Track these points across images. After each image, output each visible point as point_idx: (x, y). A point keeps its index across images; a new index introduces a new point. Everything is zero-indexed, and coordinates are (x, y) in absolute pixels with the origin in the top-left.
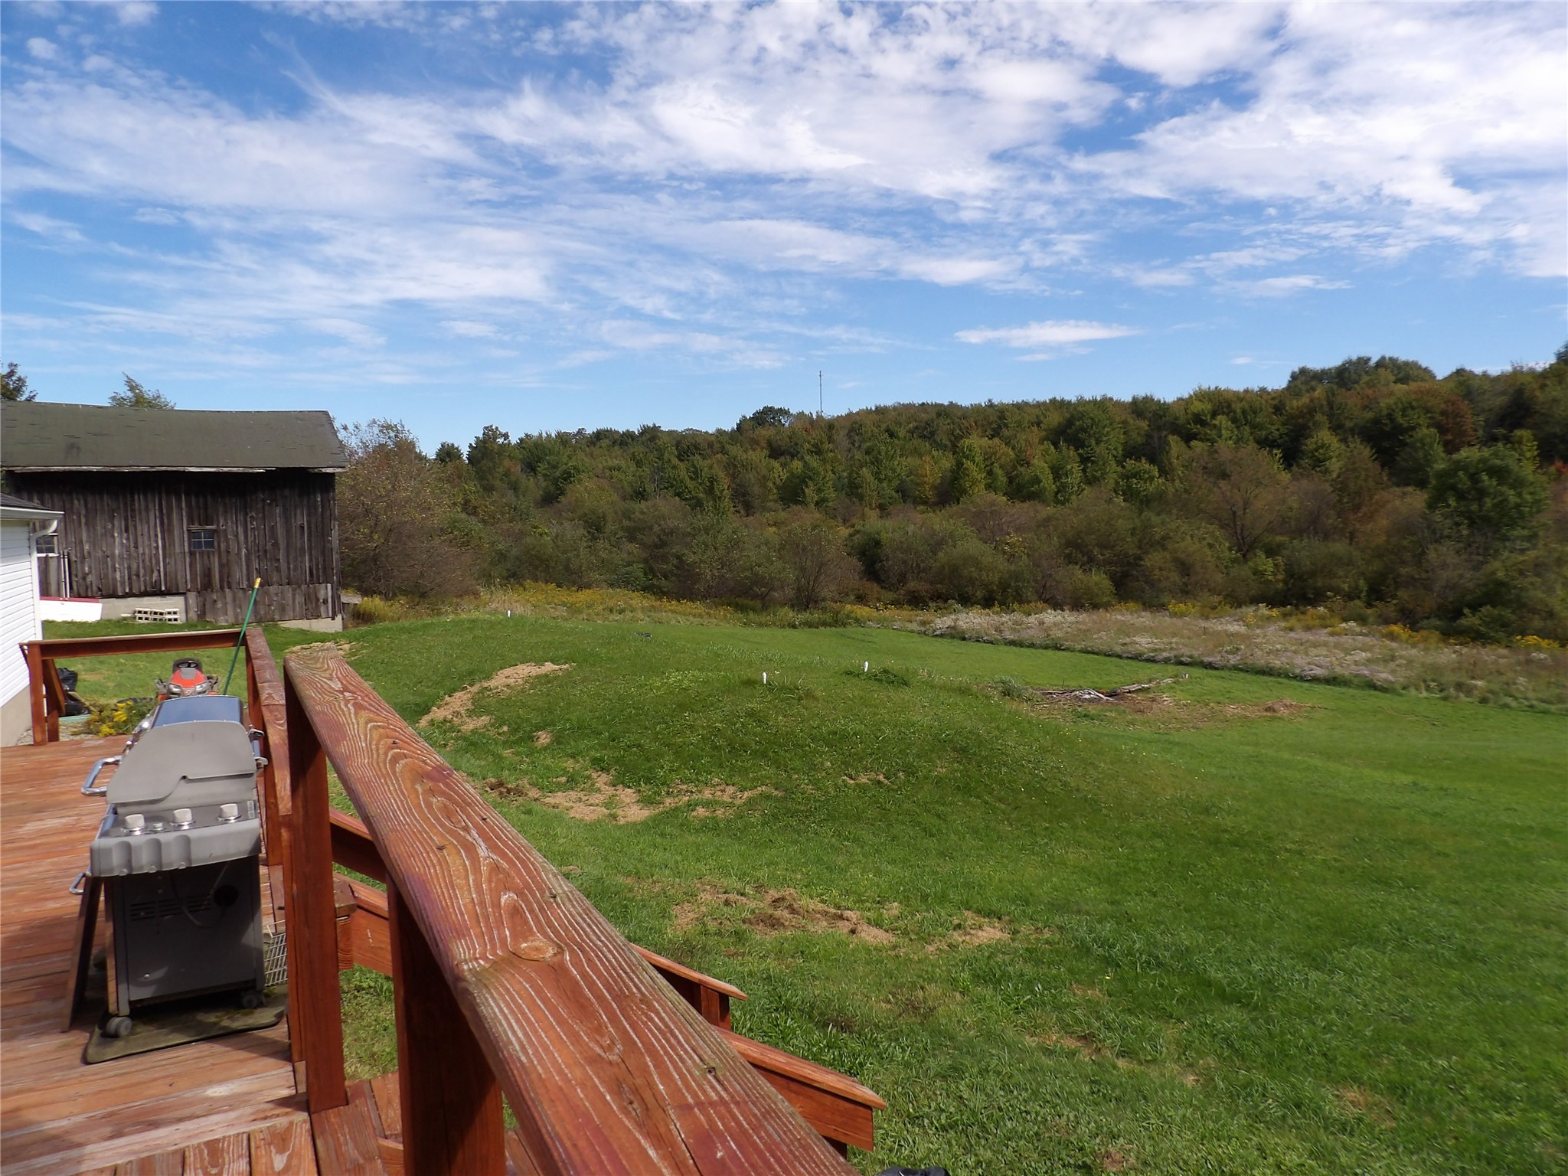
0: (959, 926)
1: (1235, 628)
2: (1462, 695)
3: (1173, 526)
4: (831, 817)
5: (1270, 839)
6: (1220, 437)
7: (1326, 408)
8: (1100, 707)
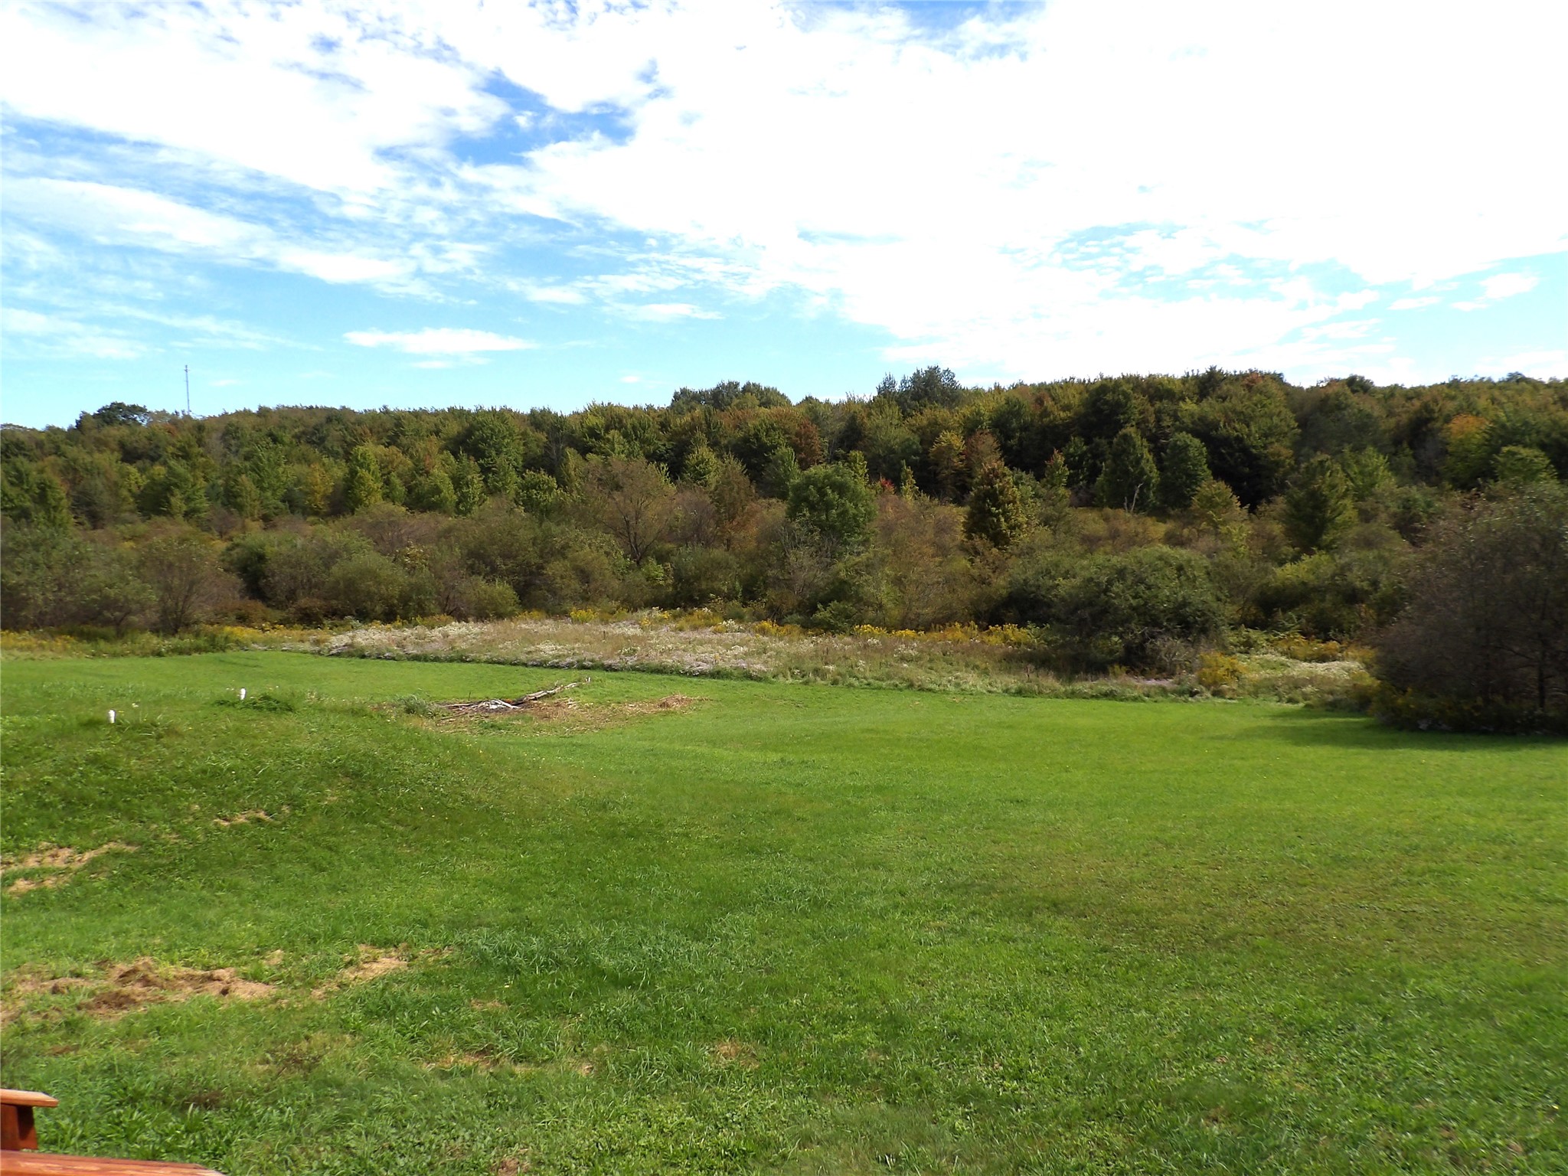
0: (350, 963)
1: (631, 631)
2: (818, 679)
3: (572, 535)
4: (200, 867)
5: (661, 826)
6: (613, 450)
7: (704, 427)
8: (507, 716)
